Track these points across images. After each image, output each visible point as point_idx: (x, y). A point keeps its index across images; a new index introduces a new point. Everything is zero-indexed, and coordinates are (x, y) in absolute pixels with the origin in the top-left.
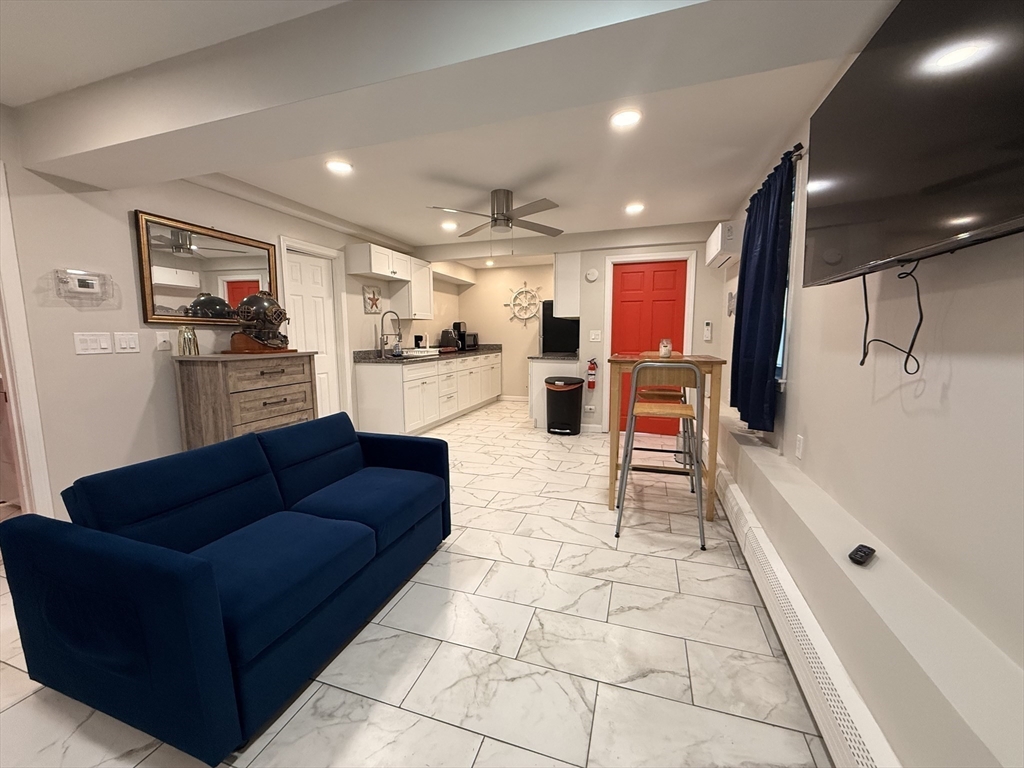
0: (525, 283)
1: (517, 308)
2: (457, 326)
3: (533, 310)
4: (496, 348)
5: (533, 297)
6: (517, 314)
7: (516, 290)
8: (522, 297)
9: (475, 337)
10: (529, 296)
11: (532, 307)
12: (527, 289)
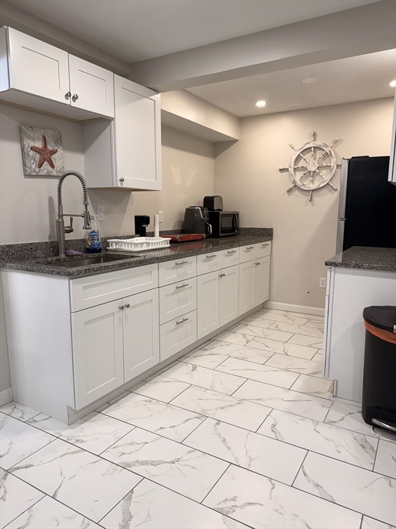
0: (314, 135)
1: (299, 175)
2: (209, 201)
3: (326, 176)
4: (265, 234)
5: (327, 155)
6: (299, 183)
7: (300, 145)
8: (308, 156)
9: (235, 217)
10: (319, 154)
11: (324, 172)
12: (318, 143)
